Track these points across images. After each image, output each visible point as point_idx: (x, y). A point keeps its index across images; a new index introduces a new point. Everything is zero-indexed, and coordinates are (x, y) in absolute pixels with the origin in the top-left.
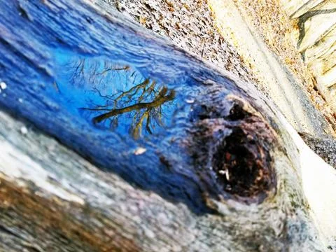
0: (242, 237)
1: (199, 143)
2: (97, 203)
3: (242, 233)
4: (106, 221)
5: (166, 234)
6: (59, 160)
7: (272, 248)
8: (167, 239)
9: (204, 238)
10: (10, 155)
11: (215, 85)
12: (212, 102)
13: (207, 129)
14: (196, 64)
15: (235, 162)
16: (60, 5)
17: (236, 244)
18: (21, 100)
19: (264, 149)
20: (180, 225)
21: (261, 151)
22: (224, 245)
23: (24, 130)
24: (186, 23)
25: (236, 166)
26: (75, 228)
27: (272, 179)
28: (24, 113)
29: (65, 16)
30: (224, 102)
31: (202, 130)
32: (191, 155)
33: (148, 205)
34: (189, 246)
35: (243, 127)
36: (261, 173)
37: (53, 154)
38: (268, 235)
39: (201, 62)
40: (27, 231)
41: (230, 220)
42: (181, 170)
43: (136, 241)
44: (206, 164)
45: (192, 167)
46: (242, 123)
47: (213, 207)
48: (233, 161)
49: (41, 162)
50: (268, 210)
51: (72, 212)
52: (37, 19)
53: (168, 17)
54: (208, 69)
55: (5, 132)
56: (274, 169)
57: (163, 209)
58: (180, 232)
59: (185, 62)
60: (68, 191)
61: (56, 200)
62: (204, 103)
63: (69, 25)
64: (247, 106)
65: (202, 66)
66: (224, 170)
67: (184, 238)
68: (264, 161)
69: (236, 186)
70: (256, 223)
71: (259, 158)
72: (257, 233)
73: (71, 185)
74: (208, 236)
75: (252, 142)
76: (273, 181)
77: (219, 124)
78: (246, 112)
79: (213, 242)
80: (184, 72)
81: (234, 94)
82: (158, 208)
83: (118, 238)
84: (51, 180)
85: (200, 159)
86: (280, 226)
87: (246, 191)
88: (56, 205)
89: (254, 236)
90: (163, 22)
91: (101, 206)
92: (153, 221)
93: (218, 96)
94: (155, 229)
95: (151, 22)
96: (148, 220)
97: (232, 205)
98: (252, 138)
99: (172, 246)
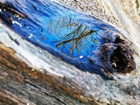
0: (123, 89)
1: (104, 53)
2: (68, 77)
3: (123, 87)
4: (72, 83)
5: (94, 88)
7: (135, 93)
8: (94, 90)
9: (108, 89)
10: (37, 60)
12: (107, 36)
13: (106, 47)
14: (99, 21)
15: (118, 60)
16: (47, 3)
17: (121, 91)
19: (130, 54)
20: (99, 85)
21: (129, 55)
22: (116, 92)
23: (41, 51)
24: (90, 5)
25: (118, 61)
26: (60, 85)
27: (134, 66)
28: (40, 45)
29: (49, 7)
30: (112, 36)
31: (104, 48)
32: (101, 57)
33: (87, 77)
34: (103, 92)
35: (121, 46)
36: (129, 64)
37: (51, 59)
38: (134, 88)
39: (101, 21)
40: (43, 87)
41: (118, 82)
42: (97, 64)
43: (83, 90)
44: (107, 61)
45: (101, 62)
46: (120, 44)
47: (111, 78)
48: (117, 59)
49: (48, 62)
50: (133, 78)
51: (59, 80)
52: (40, 10)
53: (83, 4)
55: (35, 52)
56: (135, 62)
57: (92, 78)
58: (99, 87)
59: (95, 21)
60: (58, 72)
61: (54, 76)
62: (104, 37)
63: (51, 11)
64: (121, 37)
65: (102, 22)
66: (114, 63)
67: (101, 89)
68: (130, 59)
69: (120, 69)
70: (129, 83)
71: (128, 58)
72: (129, 87)
73: (59, 70)
74: (110, 88)
75: (125, 52)
76: (134, 67)
77: (111, 45)
78: (121, 40)
79: (112, 91)
80: (95, 25)
81: (116, 32)
82: (90, 78)
83: (76, 89)
84: (52, 69)
85: (105, 59)
86: (138, 84)
87: (123, 71)
88: (54, 78)
90: (81, 6)
91: (70, 78)
92: (89, 83)
93: (109, 34)
94: (90, 86)
95: (76, 7)
96: (87, 83)
97: (119, 77)
98: (125, 50)
99: (96, 92)
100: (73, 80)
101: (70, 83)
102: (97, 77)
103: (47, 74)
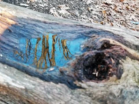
0: (97, 98)
1: (79, 62)
2: (29, 87)
3: (96, 96)
4: (34, 94)
6: (17, 75)
7: (114, 102)
8: (58, 99)
10: (1, 75)
11: (97, 36)
12: (91, 44)
14: (88, 29)
15: (103, 68)
17: (94, 101)
18: (7, 59)
20: (63, 93)
21: (112, 60)
22: (86, 101)
23: (6, 67)
26: (26, 99)
30: (97, 43)
33: (49, 87)
34: (68, 101)
35: (105, 52)
36: (111, 70)
37: (15, 73)
38: (111, 96)
39: (91, 27)
41: (89, 91)
42: (68, 74)
43: (45, 100)
47: (79, 86)
49: (11, 77)
50: (112, 85)
51: (22, 92)
52: (15, 31)
54: (95, 30)
57: (55, 88)
58: (63, 96)
59: (82, 30)
60: (19, 84)
61: (16, 88)
65: (92, 29)
66: (95, 72)
70: (103, 91)
71: (110, 63)
72: (105, 96)
73: (20, 82)
74: (78, 97)
75: (108, 57)
78: (112, 44)
79: (81, 100)
80: (80, 34)
82: (53, 87)
83: (39, 100)
84: (13, 81)
86: (118, 92)
89: (103, 97)
90: (118, 9)
91: (31, 88)
92: (51, 92)
93: (95, 41)
94: (52, 95)
97: (89, 84)
98: (108, 55)
99: (60, 102)
100: (35, 91)
101: (31, 94)
102: (61, 86)
103: (10, 86)
